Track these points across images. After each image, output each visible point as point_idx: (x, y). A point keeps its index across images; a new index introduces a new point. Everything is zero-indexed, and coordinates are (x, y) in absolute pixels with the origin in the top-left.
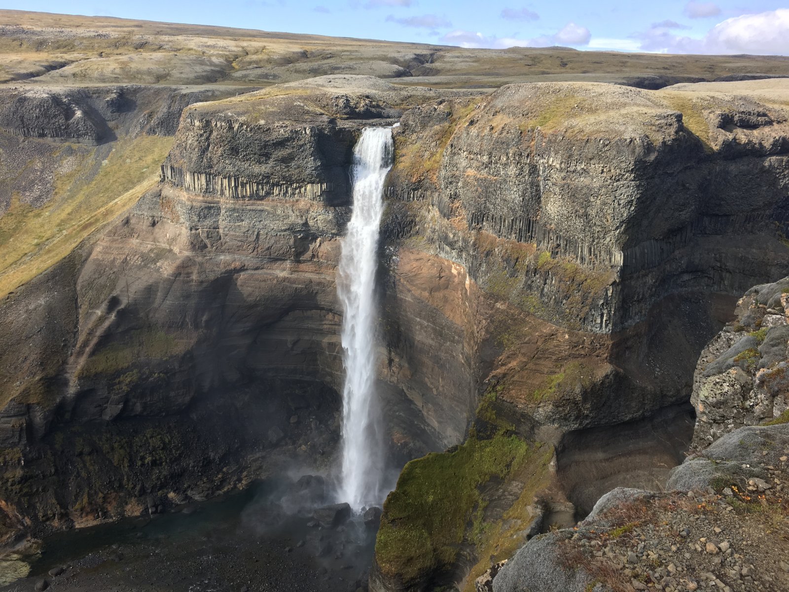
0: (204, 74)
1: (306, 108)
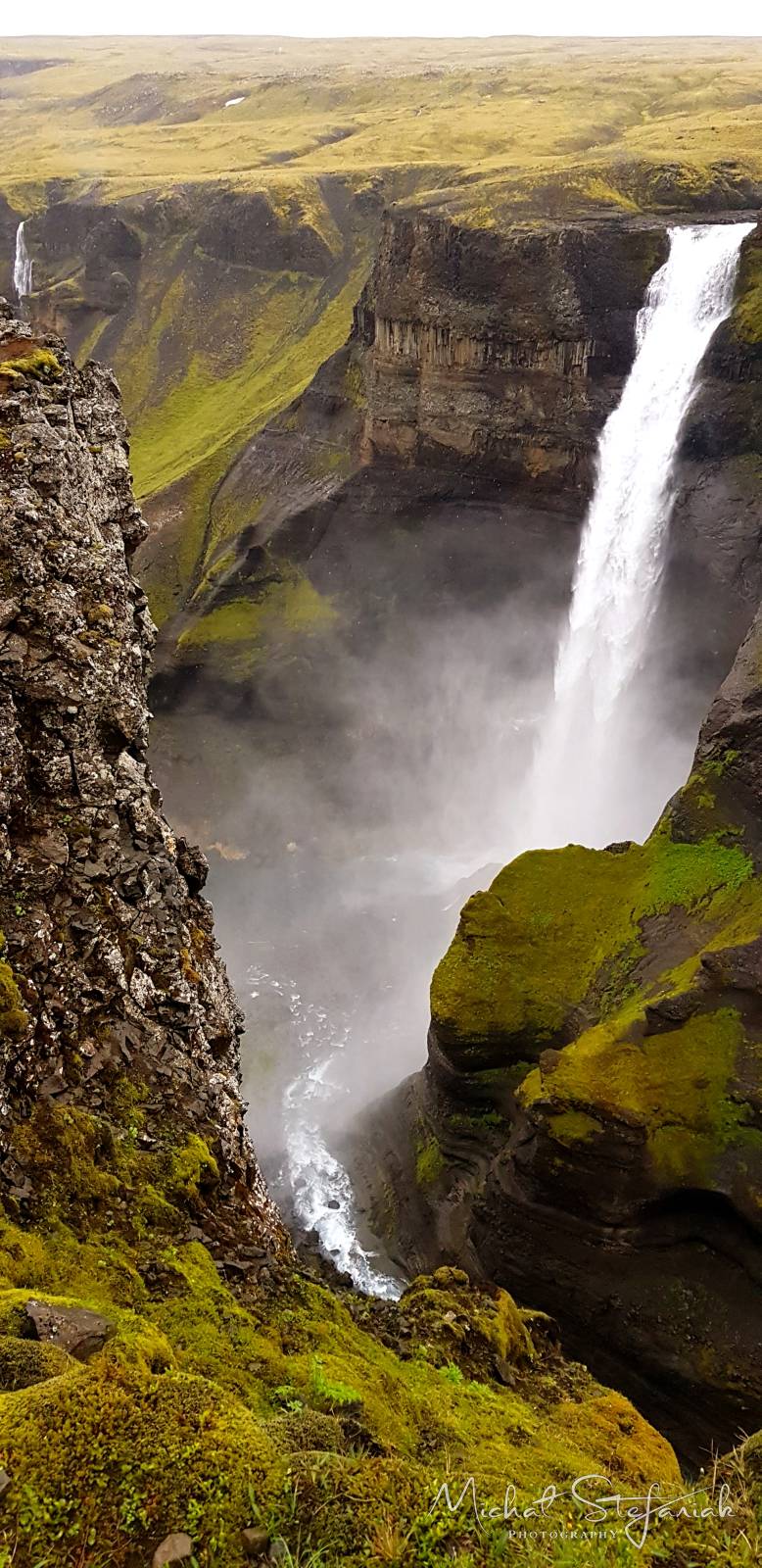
0: (576, 136)
1: (586, 192)
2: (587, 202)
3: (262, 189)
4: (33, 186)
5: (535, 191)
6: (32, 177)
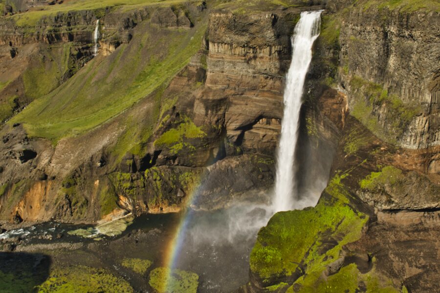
4: (101, 9)
5: (257, 3)
6: (100, 7)
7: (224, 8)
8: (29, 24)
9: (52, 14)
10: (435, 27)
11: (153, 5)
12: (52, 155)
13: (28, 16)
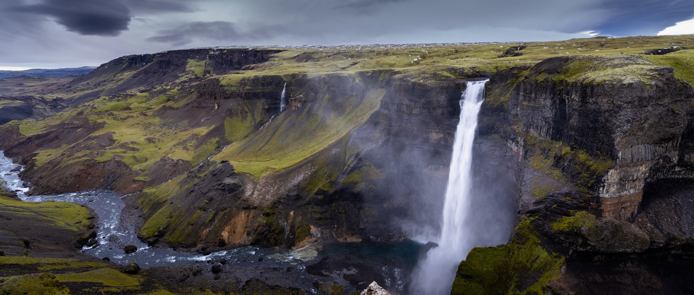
1: (443, 74)
2: (444, 76)
3: (346, 75)
4: (288, 75)
5: (430, 74)
6: (287, 73)
7: (404, 78)
8: (232, 84)
9: (250, 77)
10: (623, 95)
11: (333, 74)
12: (254, 189)
13: (230, 77)
